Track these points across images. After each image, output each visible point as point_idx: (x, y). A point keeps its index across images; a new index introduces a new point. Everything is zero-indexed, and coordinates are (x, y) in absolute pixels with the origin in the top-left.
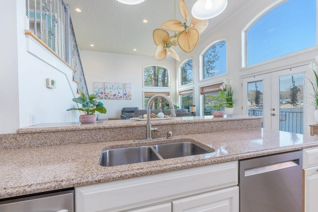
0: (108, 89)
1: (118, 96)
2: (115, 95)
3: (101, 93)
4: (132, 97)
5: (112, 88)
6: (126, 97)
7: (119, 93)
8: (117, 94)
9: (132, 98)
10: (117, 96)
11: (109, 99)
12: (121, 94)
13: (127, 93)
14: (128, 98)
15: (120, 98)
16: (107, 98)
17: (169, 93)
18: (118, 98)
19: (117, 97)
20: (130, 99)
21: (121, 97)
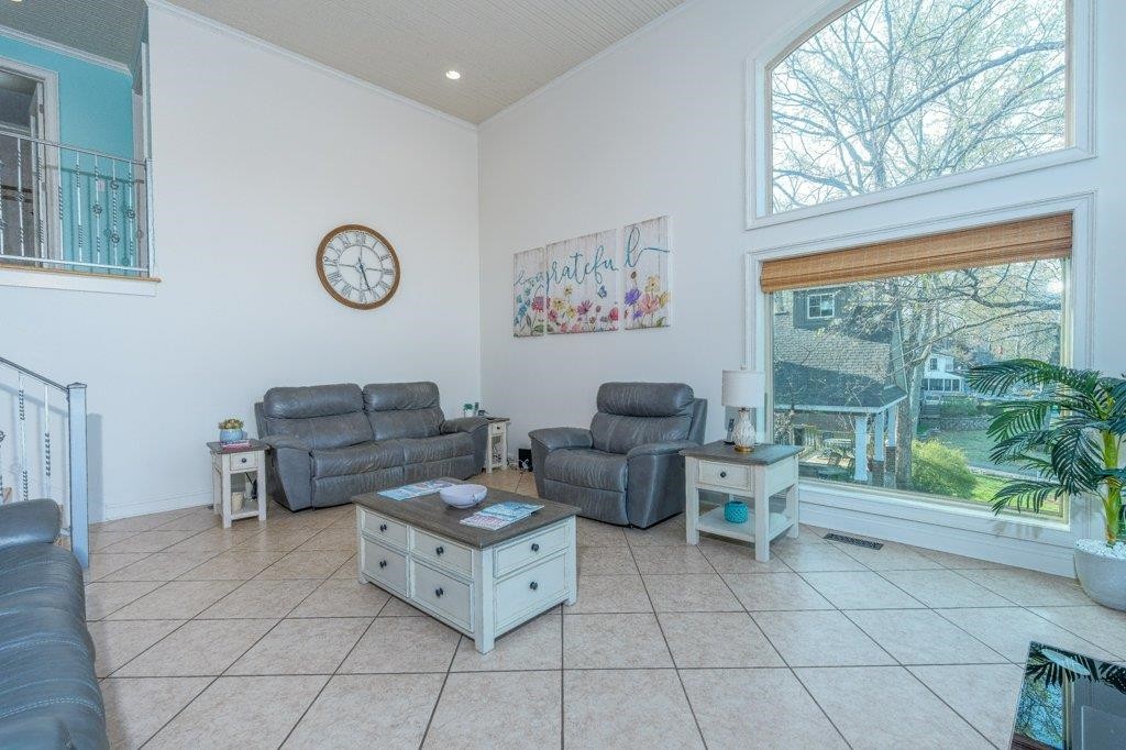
0: (559, 276)
1: (598, 310)
2: (584, 309)
3: (534, 307)
4: (671, 311)
5: (571, 272)
6: (637, 315)
7: (603, 293)
8: (596, 301)
9: (670, 321)
10: (592, 313)
11: (564, 331)
12: (616, 299)
13: (642, 289)
14: (646, 320)
15: (609, 325)
16: (556, 329)
17: (1066, 218)
18: (599, 324)
19: (593, 320)
20: (659, 325)
21: (613, 316)
